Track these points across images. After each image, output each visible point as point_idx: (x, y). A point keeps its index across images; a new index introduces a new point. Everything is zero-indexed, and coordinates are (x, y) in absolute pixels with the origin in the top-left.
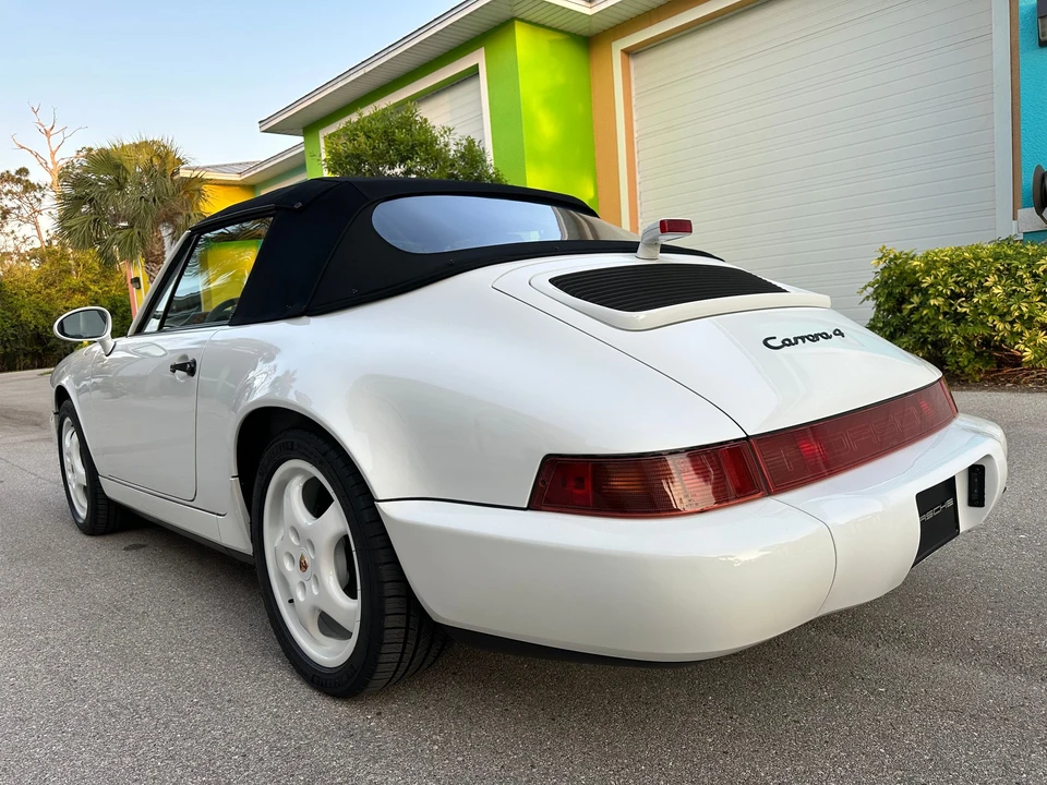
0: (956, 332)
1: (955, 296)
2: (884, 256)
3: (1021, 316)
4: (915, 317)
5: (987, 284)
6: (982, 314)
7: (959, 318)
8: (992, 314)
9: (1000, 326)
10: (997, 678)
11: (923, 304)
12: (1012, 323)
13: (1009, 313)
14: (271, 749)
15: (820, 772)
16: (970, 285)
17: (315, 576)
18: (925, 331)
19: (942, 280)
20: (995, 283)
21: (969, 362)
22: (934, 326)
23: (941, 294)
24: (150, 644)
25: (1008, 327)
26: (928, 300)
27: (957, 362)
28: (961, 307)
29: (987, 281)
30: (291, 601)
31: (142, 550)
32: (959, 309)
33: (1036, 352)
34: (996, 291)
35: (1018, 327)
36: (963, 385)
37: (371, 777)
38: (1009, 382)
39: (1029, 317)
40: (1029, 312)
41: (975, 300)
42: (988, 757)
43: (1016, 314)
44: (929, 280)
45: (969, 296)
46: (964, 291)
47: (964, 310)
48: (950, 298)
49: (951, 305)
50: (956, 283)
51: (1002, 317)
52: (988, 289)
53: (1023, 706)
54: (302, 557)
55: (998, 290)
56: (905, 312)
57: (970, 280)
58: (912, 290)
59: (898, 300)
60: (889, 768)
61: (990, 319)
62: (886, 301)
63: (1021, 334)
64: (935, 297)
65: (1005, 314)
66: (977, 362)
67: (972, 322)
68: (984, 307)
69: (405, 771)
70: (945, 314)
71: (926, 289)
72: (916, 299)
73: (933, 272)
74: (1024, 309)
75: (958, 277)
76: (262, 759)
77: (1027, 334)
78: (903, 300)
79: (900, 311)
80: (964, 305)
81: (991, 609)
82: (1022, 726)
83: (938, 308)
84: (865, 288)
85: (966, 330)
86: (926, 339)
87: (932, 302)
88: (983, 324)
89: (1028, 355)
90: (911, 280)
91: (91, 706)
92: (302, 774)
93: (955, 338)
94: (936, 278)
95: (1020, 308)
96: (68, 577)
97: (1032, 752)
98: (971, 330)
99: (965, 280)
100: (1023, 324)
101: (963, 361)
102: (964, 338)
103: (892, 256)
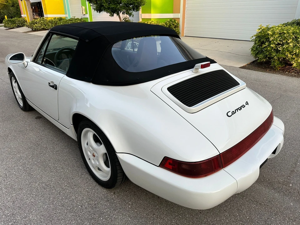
0: (276, 55)
1: (279, 44)
2: (261, 28)
3: (295, 54)
4: (265, 49)
5: (289, 42)
6: (285, 51)
7: (277, 51)
8: (288, 51)
9: (289, 55)
10: (267, 190)
11: (269, 45)
12: (293, 55)
13: (293, 52)
14: (88, 204)
15: (223, 221)
16: (284, 42)
17: (97, 160)
18: (267, 54)
19: (276, 39)
20: (291, 42)
21: (278, 64)
22: (270, 53)
23: (274, 44)
24: (50, 161)
25: (291, 56)
26: (271, 45)
27: (274, 64)
28: (280, 48)
29: (289, 41)
30: (89, 159)
31: (41, 119)
32: (279, 49)
33: (297, 64)
34: (291, 45)
35: (294, 56)
36: (274, 71)
37: (114, 216)
38: (287, 71)
39: (298, 54)
40: (298, 52)
41: (284, 47)
42: (262, 219)
43: (295, 53)
44: (272, 38)
45: (283, 45)
46: (281, 43)
47: (280, 49)
48: (277, 45)
49: (277, 47)
50: (280, 40)
51: (290, 53)
52: (288, 44)
53: (272, 201)
54: (93, 153)
55: (291, 44)
56: (263, 47)
57: (284, 40)
58: (266, 40)
59: (261, 42)
60: (239, 220)
61: (287, 53)
62: (258, 42)
63: (294, 59)
64: (273, 44)
65: (291, 52)
66: (280, 65)
67: (281, 53)
68: (286, 49)
69: (123, 214)
70: (274, 49)
71: (271, 41)
72: (267, 44)
73: (274, 36)
74: (297, 52)
75: (281, 38)
76: (86, 208)
77: (296, 59)
78: (263, 43)
79: (262, 46)
80: (281, 47)
81: (270, 166)
82: (271, 208)
83: (273, 47)
84: (253, 37)
85: (279, 55)
86: (267, 56)
87: (272, 45)
88: (284, 54)
89: (295, 65)
90: (267, 37)
91: (39, 185)
92: (97, 214)
93: (275, 57)
94: (274, 38)
95: (296, 51)
96: (21, 129)
97: (272, 217)
98: (281, 55)
99: (283, 40)
100: (296, 55)
101: (276, 64)
102: (278, 57)
103: (263, 28)
